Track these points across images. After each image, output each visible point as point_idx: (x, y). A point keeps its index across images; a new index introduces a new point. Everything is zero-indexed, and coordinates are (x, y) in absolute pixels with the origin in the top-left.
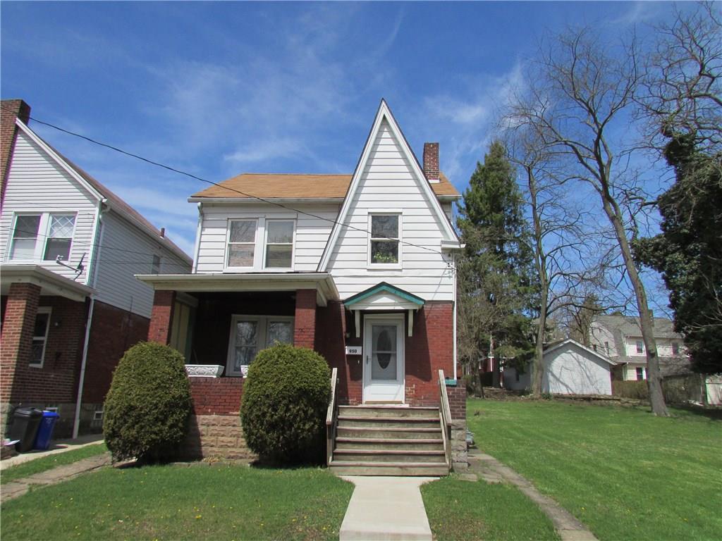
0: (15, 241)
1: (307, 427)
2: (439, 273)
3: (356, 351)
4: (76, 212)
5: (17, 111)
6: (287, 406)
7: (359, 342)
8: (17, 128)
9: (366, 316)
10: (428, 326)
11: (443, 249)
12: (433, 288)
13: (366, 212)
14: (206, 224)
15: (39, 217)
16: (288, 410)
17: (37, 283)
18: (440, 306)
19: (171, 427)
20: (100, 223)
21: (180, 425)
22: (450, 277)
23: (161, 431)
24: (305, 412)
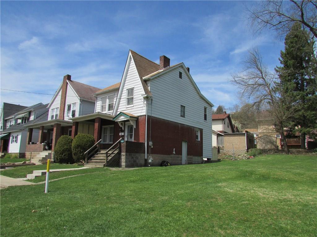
0: (68, 112)
1: (81, 154)
2: (142, 106)
3: (122, 134)
4: (76, 103)
5: (67, 78)
6: (76, 149)
7: (124, 131)
8: (67, 83)
9: (126, 123)
10: (140, 124)
11: (144, 97)
12: (140, 111)
13: (126, 89)
14: (98, 100)
15: (71, 105)
16: (76, 150)
17: (59, 123)
18: (142, 117)
19: (64, 155)
20: (80, 104)
21: (67, 155)
22: (145, 107)
23: (61, 156)
24: (80, 151)
